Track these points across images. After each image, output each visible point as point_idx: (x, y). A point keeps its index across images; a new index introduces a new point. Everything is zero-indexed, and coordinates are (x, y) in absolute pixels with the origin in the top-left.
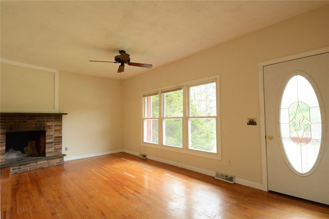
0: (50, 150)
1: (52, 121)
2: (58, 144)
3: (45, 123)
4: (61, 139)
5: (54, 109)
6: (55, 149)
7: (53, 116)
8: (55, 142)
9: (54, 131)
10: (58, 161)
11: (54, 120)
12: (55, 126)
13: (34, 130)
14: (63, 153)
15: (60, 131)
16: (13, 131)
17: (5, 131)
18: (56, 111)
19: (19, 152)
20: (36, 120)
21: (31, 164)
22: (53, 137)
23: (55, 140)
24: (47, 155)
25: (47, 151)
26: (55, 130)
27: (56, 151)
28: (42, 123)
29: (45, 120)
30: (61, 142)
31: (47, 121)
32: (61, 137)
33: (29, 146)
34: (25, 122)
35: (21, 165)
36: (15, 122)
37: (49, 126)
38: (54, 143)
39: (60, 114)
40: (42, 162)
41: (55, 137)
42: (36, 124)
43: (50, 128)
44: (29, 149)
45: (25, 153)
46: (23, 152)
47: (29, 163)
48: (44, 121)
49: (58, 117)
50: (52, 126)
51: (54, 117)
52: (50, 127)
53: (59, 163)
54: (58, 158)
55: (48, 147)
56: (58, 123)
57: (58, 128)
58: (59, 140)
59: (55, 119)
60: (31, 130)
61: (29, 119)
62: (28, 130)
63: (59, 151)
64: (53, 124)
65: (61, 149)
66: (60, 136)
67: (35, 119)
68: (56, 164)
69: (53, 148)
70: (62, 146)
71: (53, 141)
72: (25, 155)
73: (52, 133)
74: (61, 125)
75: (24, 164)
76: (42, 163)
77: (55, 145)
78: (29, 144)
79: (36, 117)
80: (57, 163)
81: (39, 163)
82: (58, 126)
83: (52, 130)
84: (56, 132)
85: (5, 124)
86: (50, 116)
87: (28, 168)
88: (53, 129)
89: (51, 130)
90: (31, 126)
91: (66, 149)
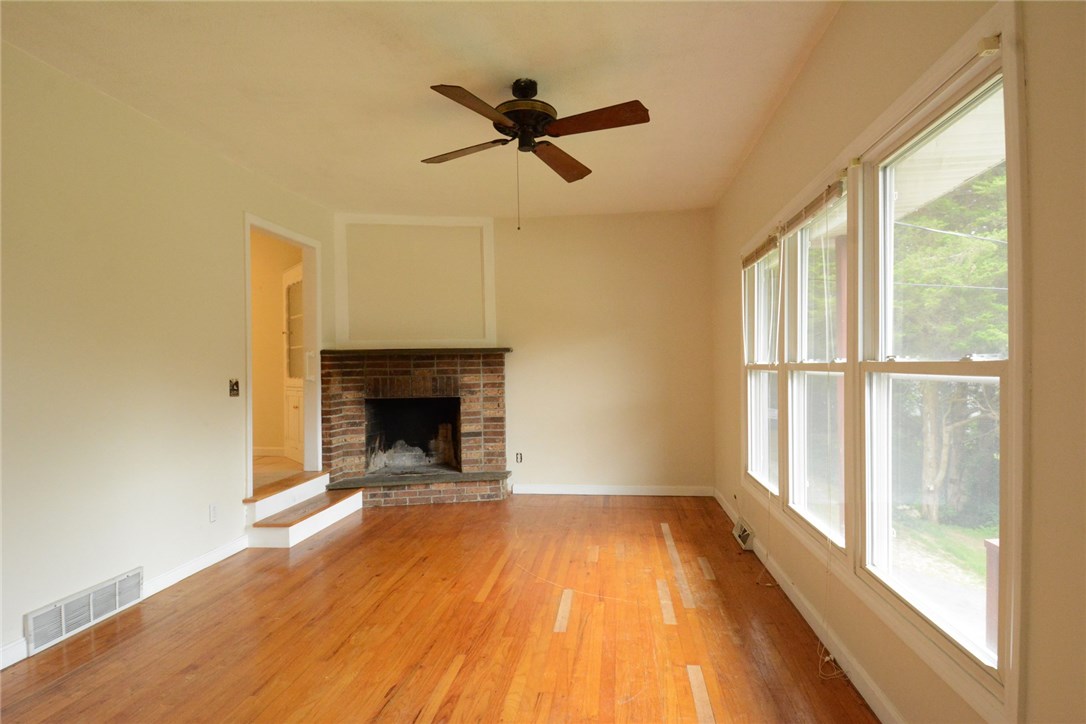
0: (472, 454)
1: (478, 372)
2: (494, 441)
3: (459, 376)
4: (503, 427)
5: (484, 336)
6: (488, 454)
7: (479, 358)
8: (486, 434)
9: (481, 399)
10: (486, 489)
11: (481, 367)
12: (485, 385)
13: (430, 395)
14: (508, 469)
15: (498, 400)
16: (381, 397)
17: (363, 395)
18: (490, 341)
19: (418, 451)
20: (435, 368)
21: (415, 489)
22: (482, 417)
23: (485, 427)
24: (465, 468)
25: (464, 457)
26: (487, 399)
27: (490, 461)
28: (449, 378)
29: (459, 368)
30: (502, 434)
31: (464, 372)
32: (501, 419)
33: (440, 438)
34: (407, 373)
35: (390, 488)
36: (385, 373)
37: (469, 386)
38: (483, 437)
39: (498, 349)
40: (443, 487)
41: (487, 420)
42: (434, 379)
43: (472, 393)
44: (441, 445)
45: (432, 456)
46: (427, 452)
47: (409, 486)
48: (455, 372)
49: (492, 359)
50: (478, 385)
51: (481, 361)
52: (471, 389)
53: (489, 496)
54: (485, 481)
55: (467, 445)
56: (492, 378)
57: (492, 392)
58: (496, 427)
59: (485, 364)
60: (422, 396)
61: (417, 366)
62: (415, 395)
63: (497, 461)
64: (480, 379)
65: (502, 454)
66: (498, 415)
67: (432, 365)
68: (479, 499)
69: (482, 451)
70: (505, 446)
71: (482, 430)
72: (433, 460)
73: (477, 407)
74: (501, 385)
75: (398, 486)
76: (443, 489)
77: (486, 441)
78: (441, 431)
79: (436, 361)
80: (483, 497)
81: (433, 488)
82: (493, 385)
83: (478, 399)
84: (488, 404)
85: (363, 378)
86: (471, 357)
87: (408, 498)
88: (480, 396)
89: (474, 396)
90: (422, 385)
91: (519, 456)
